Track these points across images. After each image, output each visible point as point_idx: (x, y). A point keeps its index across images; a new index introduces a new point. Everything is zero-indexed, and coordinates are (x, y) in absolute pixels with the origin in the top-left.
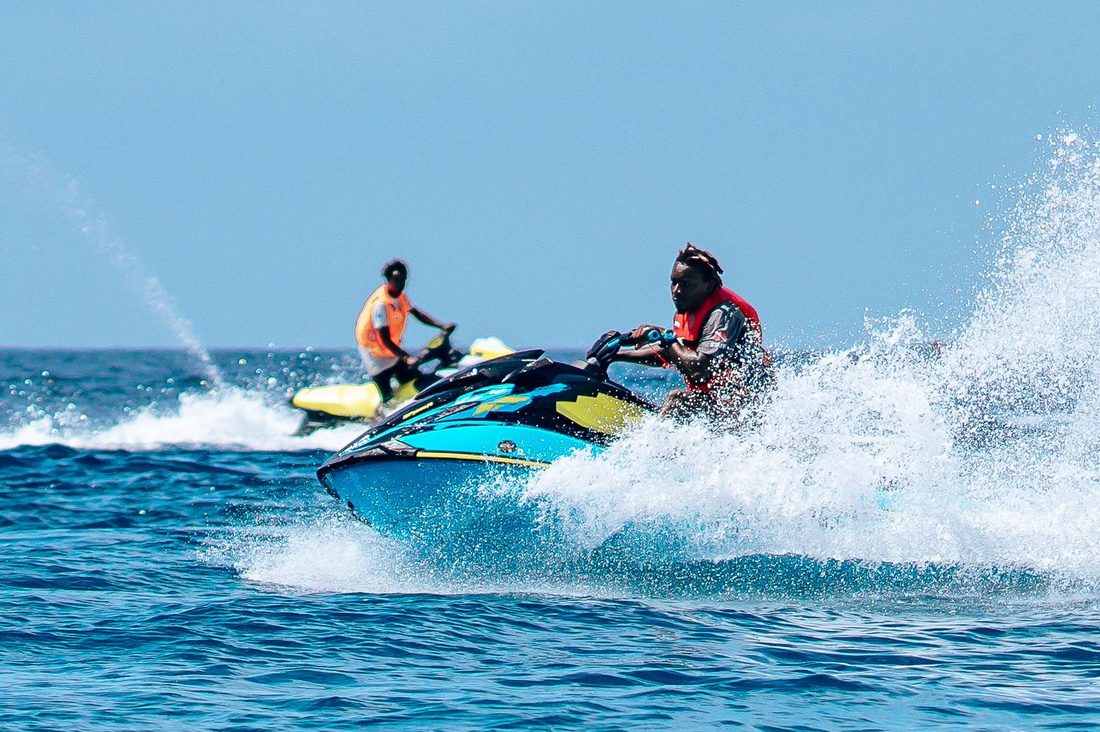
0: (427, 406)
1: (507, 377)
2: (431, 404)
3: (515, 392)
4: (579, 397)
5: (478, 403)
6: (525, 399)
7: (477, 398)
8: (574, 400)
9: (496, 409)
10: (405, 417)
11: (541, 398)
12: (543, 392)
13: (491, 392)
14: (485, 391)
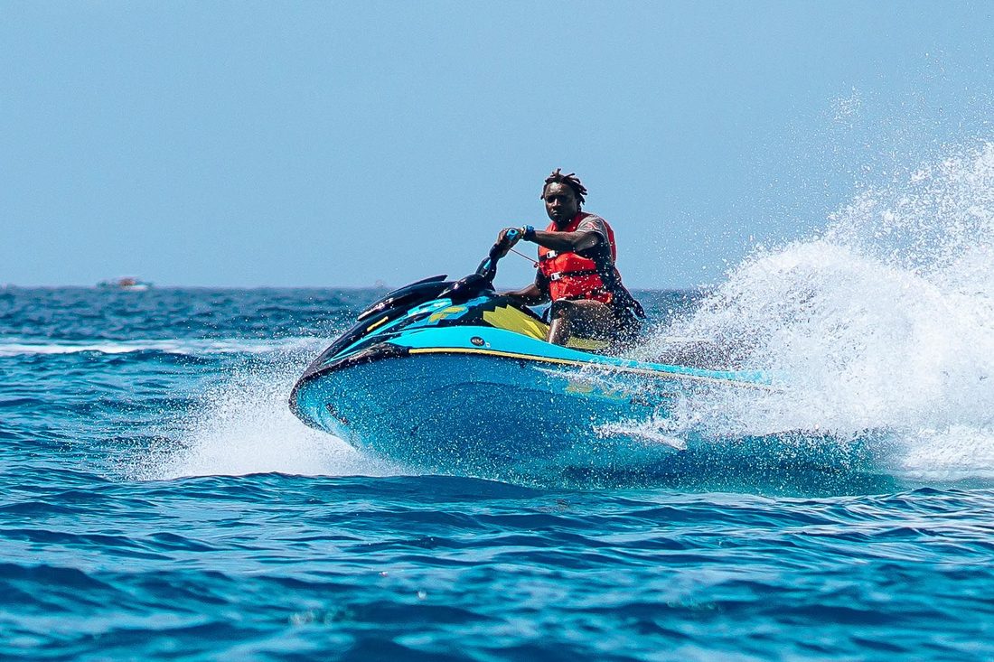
0: (383, 320)
1: (445, 292)
2: (387, 318)
3: (455, 303)
4: (496, 307)
5: (429, 314)
6: (462, 309)
7: (425, 310)
8: (505, 307)
9: (444, 317)
10: (369, 329)
11: (474, 307)
12: (474, 303)
13: (435, 305)
14: (430, 305)
